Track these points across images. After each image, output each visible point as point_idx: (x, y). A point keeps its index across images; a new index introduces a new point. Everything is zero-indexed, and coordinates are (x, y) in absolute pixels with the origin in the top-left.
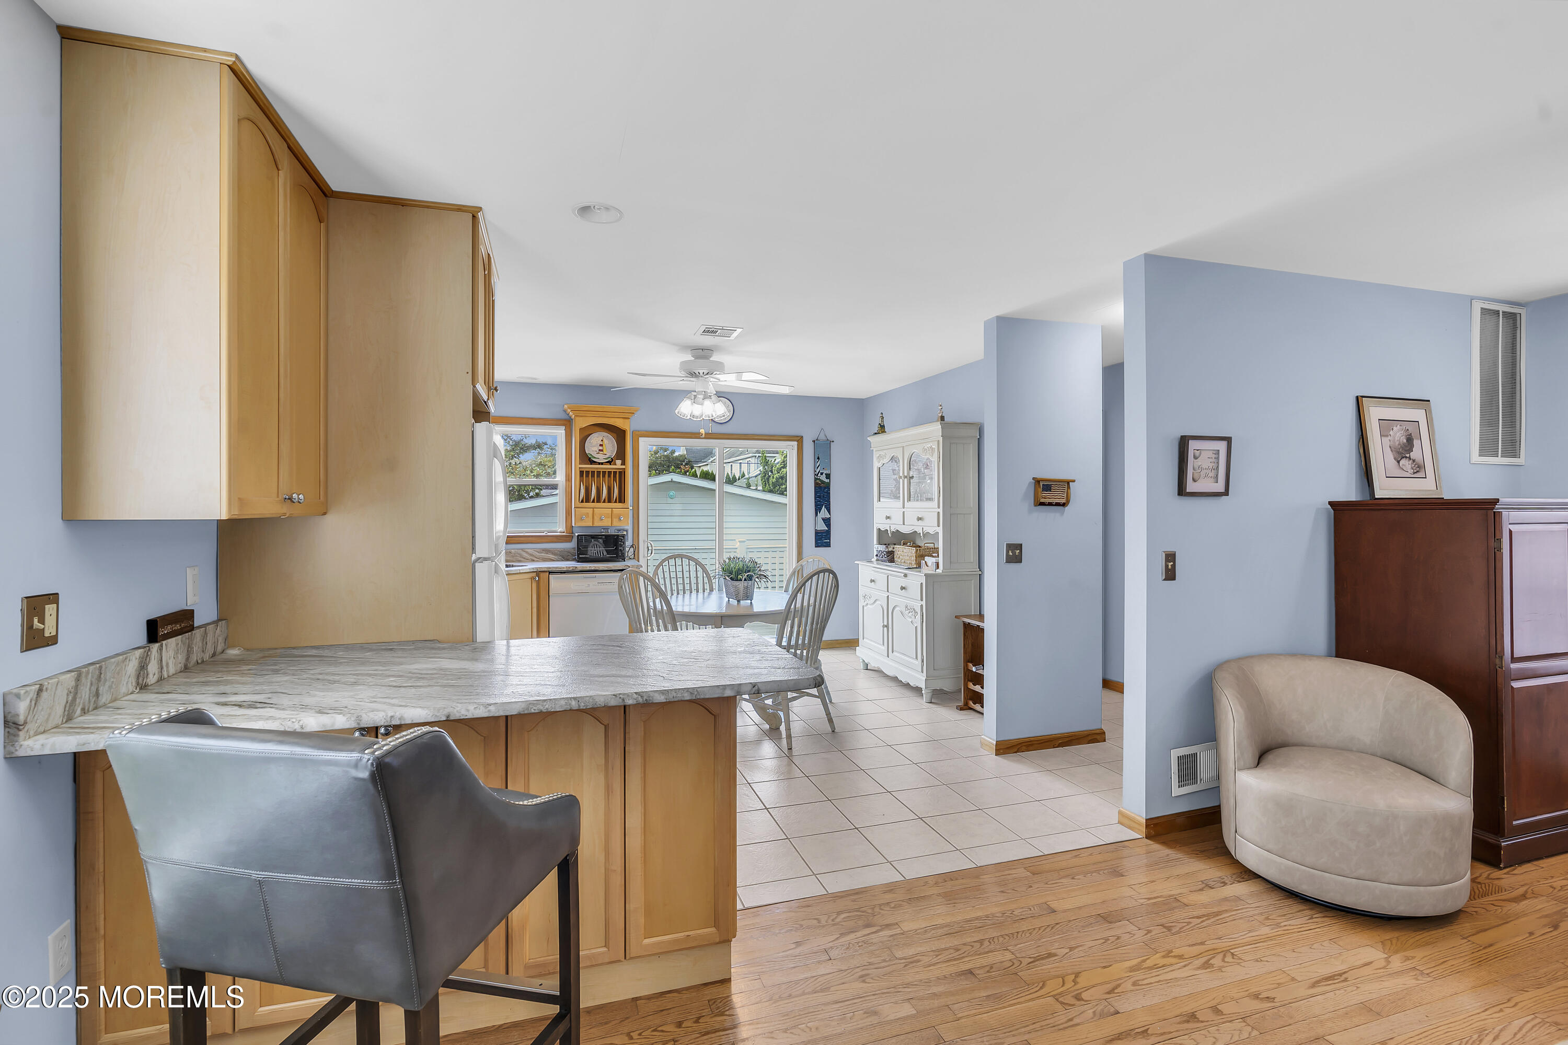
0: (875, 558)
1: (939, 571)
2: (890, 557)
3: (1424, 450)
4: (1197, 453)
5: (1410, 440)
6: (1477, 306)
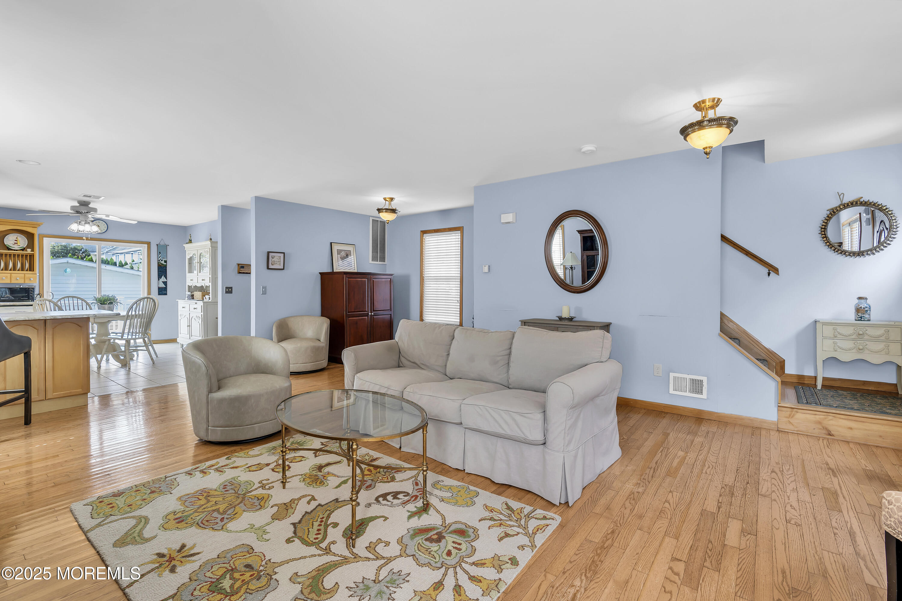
0: (187, 298)
1: (210, 300)
2: (192, 297)
3: (352, 259)
4: (273, 257)
5: (347, 256)
6: (371, 219)
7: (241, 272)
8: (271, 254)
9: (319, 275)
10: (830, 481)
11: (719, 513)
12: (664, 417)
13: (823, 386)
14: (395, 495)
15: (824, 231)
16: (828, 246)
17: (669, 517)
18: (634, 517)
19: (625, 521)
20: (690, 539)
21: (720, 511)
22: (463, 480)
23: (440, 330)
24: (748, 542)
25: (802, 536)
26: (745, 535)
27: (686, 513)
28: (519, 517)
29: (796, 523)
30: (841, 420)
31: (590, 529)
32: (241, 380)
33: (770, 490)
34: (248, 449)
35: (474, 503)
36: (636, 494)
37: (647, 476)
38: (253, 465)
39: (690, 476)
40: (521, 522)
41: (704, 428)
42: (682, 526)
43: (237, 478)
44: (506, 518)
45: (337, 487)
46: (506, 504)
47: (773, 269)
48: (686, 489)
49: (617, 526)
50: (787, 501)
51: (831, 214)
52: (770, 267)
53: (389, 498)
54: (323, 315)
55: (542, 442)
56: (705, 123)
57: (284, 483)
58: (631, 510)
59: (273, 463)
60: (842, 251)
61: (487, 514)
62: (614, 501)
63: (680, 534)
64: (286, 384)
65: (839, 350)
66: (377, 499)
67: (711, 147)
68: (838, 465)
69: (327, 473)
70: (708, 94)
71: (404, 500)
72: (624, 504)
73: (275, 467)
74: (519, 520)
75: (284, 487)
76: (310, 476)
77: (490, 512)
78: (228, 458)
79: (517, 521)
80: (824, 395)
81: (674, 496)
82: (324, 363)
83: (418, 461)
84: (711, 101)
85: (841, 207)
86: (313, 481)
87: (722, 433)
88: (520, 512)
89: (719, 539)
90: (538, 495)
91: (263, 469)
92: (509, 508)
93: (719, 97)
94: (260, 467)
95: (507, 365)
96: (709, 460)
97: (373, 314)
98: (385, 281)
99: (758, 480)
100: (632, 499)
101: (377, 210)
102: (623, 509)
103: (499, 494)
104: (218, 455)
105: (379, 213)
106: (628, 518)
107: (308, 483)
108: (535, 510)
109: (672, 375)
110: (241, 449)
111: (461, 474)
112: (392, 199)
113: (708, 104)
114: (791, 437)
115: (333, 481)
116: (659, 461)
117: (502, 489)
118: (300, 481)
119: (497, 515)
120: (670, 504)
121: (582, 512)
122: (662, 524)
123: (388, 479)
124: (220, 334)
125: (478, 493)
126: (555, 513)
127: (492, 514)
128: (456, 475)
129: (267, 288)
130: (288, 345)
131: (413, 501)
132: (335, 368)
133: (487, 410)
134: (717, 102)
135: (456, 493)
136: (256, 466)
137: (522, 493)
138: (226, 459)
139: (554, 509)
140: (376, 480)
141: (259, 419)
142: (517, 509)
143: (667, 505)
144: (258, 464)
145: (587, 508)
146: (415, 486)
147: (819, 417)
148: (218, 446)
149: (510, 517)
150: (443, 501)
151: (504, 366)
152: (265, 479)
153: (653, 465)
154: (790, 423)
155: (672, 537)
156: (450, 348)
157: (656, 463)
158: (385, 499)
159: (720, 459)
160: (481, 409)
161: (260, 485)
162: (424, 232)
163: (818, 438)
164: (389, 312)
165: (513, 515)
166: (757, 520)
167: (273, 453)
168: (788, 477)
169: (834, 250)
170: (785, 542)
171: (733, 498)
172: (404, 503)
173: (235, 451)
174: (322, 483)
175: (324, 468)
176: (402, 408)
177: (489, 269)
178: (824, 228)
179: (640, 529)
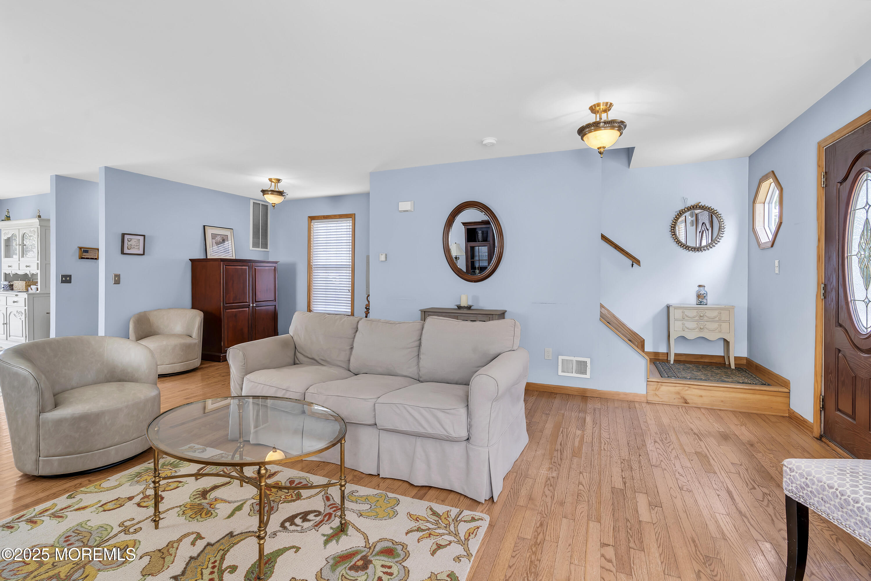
0: (3, 289)
1: (38, 292)
2: (11, 287)
3: (229, 244)
4: (129, 240)
5: (224, 241)
6: (252, 202)
7: (83, 257)
8: (126, 237)
9: (190, 263)
10: (699, 445)
11: (627, 489)
12: (555, 398)
13: (675, 361)
14: (304, 516)
15: (673, 230)
16: (676, 242)
17: (587, 500)
18: (556, 504)
19: (549, 510)
20: (610, 520)
21: (627, 487)
22: (379, 487)
23: (341, 322)
24: (657, 515)
25: (696, 502)
26: (653, 508)
27: (600, 493)
28: (447, 522)
29: (687, 489)
30: (694, 390)
31: (520, 525)
32: (90, 392)
33: (658, 460)
34: (100, 479)
35: (396, 514)
36: (552, 480)
37: (556, 459)
38: (109, 502)
39: (592, 454)
40: (450, 528)
41: (590, 405)
42: (600, 508)
43: (86, 524)
44: (434, 527)
45: (229, 517)
46: (430, 510)
47: (636, 261)
48: (593, 468)
49: (544, 517)
50: (674, 469)
51: (678, 215)
52: (634, 260)
53: (298, 521)
54: (194, 307)
55: (466, 438)
56: (602, 124)
57: (156, 522)
58: (551, 498)
59: (138, 495)
60: (687, 247)
61: (413, 524)
62: (534, 489)
63: (600, 517)
64: (153, 393)
65: (686, 330)
66: (282, 525)
67: (604, 147)
68: (699, 430)
69: (214, 499)
70: (603, 99)
71: (316, 521)
72: (544, 492)
73: (142, 500)
74: (448, 526)
75: (157, 527)
76: (192, 507)
77: (415, 521)
78: (70, 497)
79: (446, 527)
80: (677, 368)
81: (585, 477)
82: (197, 362)
83: (324, 469)
84: (605, 105)
85: (686, 210)
86: (196, 513)
87: (605, 410)
88: (447, 516)
89: (634, 516)
90: (461, 494)
91: (124, 505)
92: (435, 514)
93: (612, 102)
94: (120, 502)
95: (417, 357)
96: (603, 437)
97: (254, 305)
98: (269, 269)
99: (647, 452)
100: (549, 485)
101: (261, 191)
102: (544, 498)
103: (421, 498)
104: (54, 494)
105: (263, 195)
106: (551, 506)
107: (190, 517)
108: (462, 512)
109: (561, 358)
110: (90, 481)
111: (375, 480)
112: (279, 181)
113: (602, 107)
114: (658, 407)
115: (223, 509)
116: (562, 442)
117: (423, 492)
118: (179, 514)
119: (424, 524)
120: (583, 486)
121: (508, 506)
122: (582, 507)
123: (292, 497)
124: (53, 335)
125: (399, 500)
126: (482, 512)
127: (418, 524)
128: (370, 482)
129: (121, 277)
130: (150, 343)
131: (327, 521)
132: (210, 366)
133: (405, 409)
134: (610, 106)
135: (374, 504)
136: (113, 502)
137: (444, 494)
138: (67, 498)
139: (480, 508)
140: (278, 500)
141: (116, 440)
142: (444, 513)
143: (581, 487)
144: (117, 499)
145: (511, 502)
146: (326, 501)
147: (678, 388)
148: (54, 481)
149: (438, 524)
150: (361, 515)
151: (413, 359)
152: (129, 519)
153: (558, 447)
154: (656, 395)
155: (595, 520)
156: (353, 341)
157: (561, 444)
158: (293, 523)
159: (612, 434)
160: (398, 408)
161: (121, 529)
162: (312, 218)
163: (678, 407)
164: (274, 303)
165: (440, 521)
166: (658, 492)
167: (138, 482)
168: (668, 445)
169: (681, 246)
170: (685, 510)
171: (633, 472)
172: (316, 526)
173: (81, 485)
174: (209, 514)
175: (209, 493)
176: (304, 412)
177: (386, 258)
178: (674, 227)
179: (565, 517)
